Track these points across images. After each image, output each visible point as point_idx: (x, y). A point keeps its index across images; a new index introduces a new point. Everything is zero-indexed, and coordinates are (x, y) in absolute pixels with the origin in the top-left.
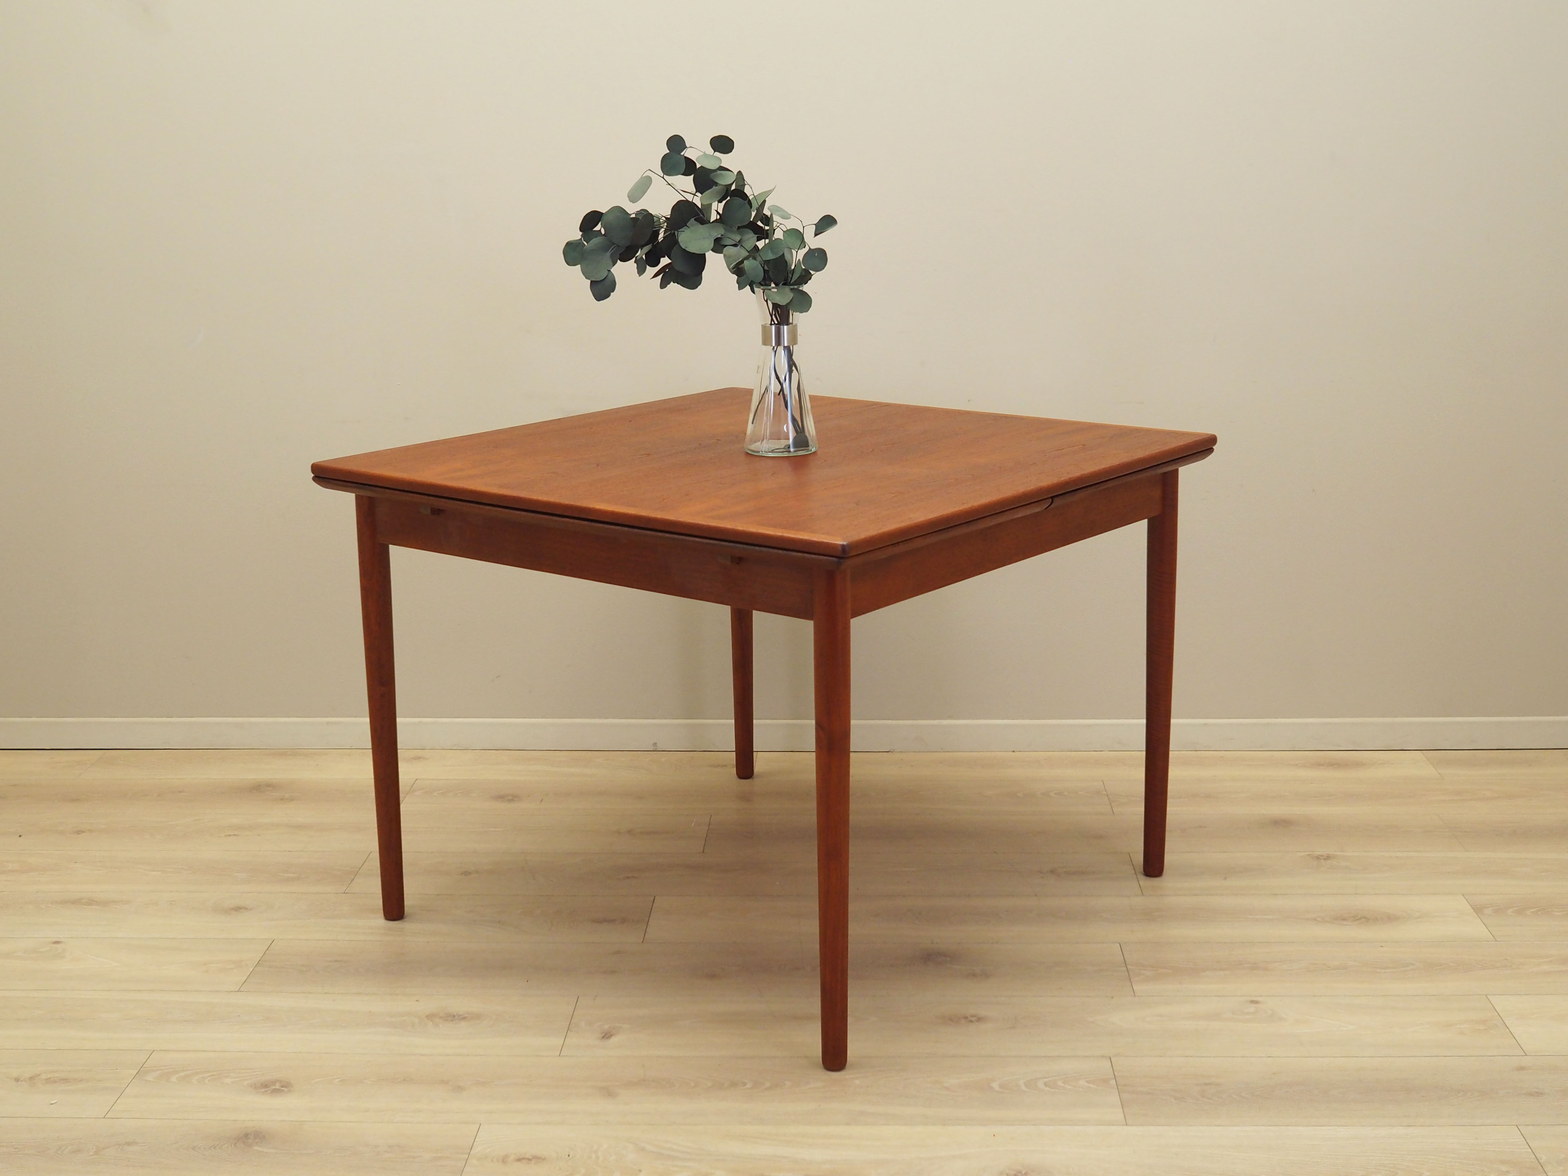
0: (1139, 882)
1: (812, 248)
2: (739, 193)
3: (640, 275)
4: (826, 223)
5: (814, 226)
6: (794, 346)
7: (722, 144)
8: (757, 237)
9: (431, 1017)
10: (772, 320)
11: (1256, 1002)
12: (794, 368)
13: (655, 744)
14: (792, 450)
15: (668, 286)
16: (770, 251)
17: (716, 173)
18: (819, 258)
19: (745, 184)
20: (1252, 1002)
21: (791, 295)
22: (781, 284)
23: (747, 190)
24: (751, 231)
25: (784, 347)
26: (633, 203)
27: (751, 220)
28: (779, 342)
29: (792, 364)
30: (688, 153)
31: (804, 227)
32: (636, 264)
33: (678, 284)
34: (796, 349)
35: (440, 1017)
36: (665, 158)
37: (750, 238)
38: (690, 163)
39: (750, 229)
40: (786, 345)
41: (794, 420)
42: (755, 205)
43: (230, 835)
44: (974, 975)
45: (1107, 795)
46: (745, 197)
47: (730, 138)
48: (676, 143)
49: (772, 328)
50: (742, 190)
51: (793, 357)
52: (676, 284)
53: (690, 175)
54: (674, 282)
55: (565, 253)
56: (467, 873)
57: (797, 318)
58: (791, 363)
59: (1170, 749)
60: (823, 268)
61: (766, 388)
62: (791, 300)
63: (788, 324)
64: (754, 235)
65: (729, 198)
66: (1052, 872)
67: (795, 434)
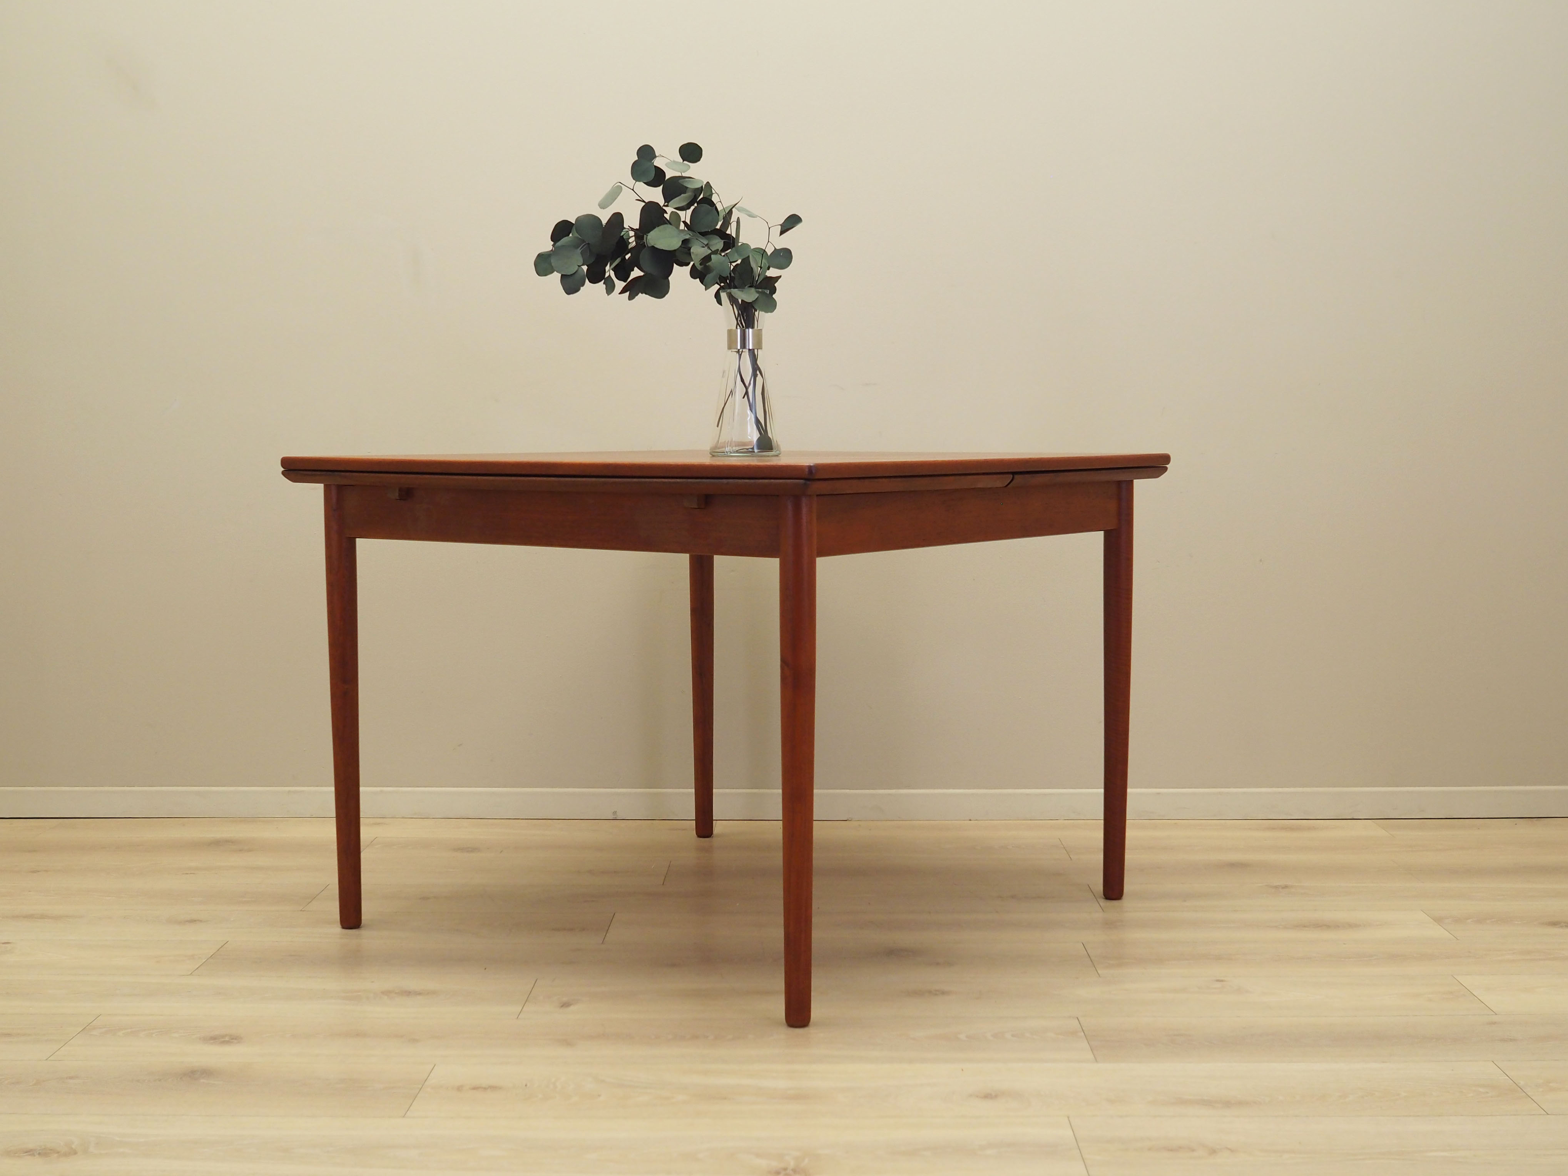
0: (1099, 904)
1: (777, 248)
2: (708, 201)
3: (608, 295)
4: (792, 221)
5: (780, 226)
6: (759, 350)
7: (691, 152)
8: (724, 242)
9: (387, 993)
10: (738, 324)
11: (1222, 981)
12: (758, 372)
13: (615, 813)
14: (756, 450)
15: (636, 297)
16: (736, 254)
17: (684, 180)
18: (783, 257)
19: (713, 194)
20: (1218, 981)
21: (757, 295)
22: (747, 287)
23: (715, 199)
24: (718, 237)
25: (749, 350)
26: (604, 209)
27: (718, 227)
28: (744, 345)
29: (756, 369)
30: (657, 162)
31: (769, 228)
32: (605, 286)
33: (646, 294)
34: (761, 355)
35: (396, 993)
36: (635, 165)
37: (716, 243)
38: (660, 173)
39: (717, 235)
40: (751, 348)
41: (758, 421)
42: (722, 215)
43: (187, 874)
44: (938, 964)
45: (1064, 848)
46: (712, 204)
47: (699, 145)
48: (646, 153)
49: (737, 331)
50: (710, 198)
51: (758, 362)
52: (644, 294)
53: (659, 186)
54: (642, 293)
55: (536, 264)
56: (425, 898)
57: (763, 318)
58: (756, 366)
59: (1127, 818)
60: (789, 266)
61: (731, 392)
62: (757, 298)
63: (753, 328)
64: (721, 240)
65: (696, 205)
66: (1013, 897)
67: (759, 436)
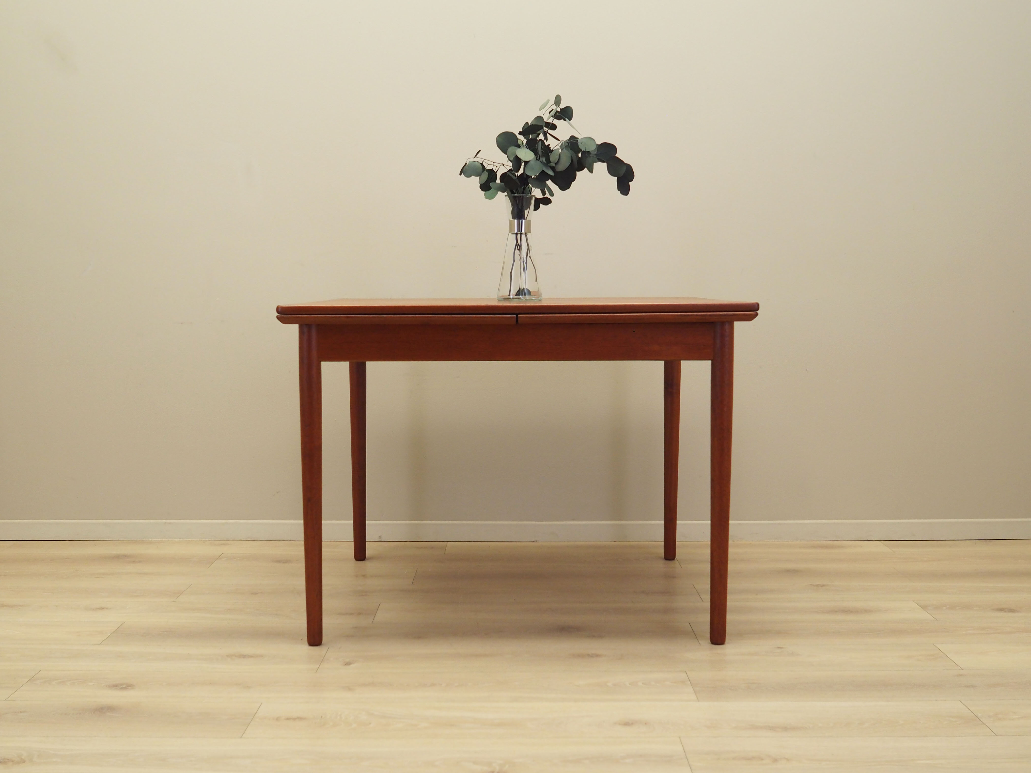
13: (380, 537)
35: (236, 656)
43: (98, 577)
44: (594, 636)
66: (643, 592)
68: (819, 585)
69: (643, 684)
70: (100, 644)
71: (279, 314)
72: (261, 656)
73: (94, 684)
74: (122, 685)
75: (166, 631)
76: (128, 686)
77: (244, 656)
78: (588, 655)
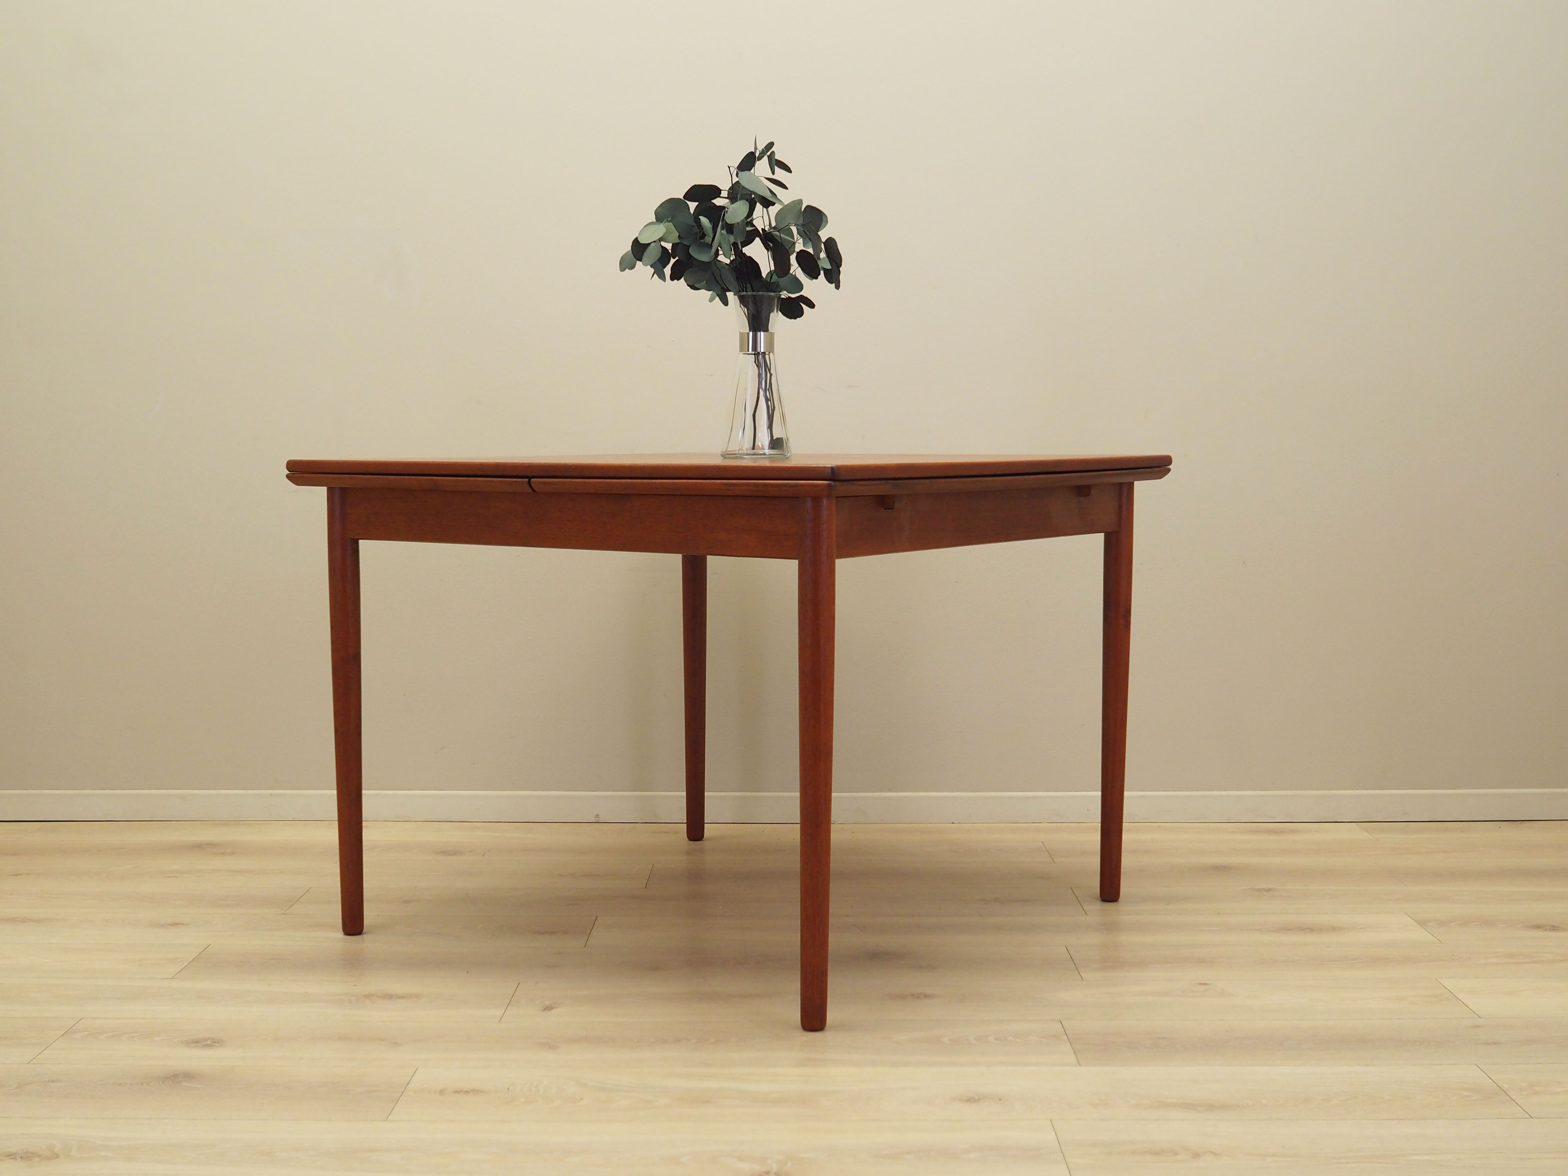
9: (369, 996)
13: (597, 816)
35: (378, 997)
43: (169, 877)
45: (1048, 851)
63: (763, 330)
66: (997, 900)
68: (1263, 889)
69: (996, 1039)
70: (172, 978)
71: (289, 471)
72: (416, 996)
73: (162, 1039)
74: (205, 1040)
75: (272, 959)
76: (214, 1043)
77: (390, 997)
78: (913, 995)
